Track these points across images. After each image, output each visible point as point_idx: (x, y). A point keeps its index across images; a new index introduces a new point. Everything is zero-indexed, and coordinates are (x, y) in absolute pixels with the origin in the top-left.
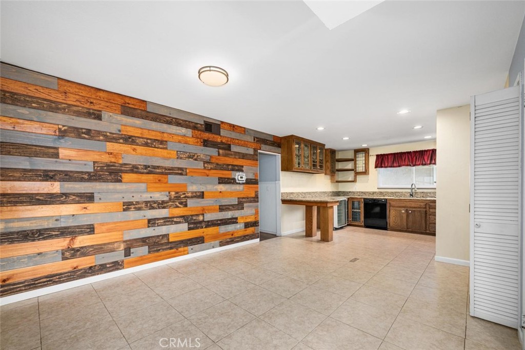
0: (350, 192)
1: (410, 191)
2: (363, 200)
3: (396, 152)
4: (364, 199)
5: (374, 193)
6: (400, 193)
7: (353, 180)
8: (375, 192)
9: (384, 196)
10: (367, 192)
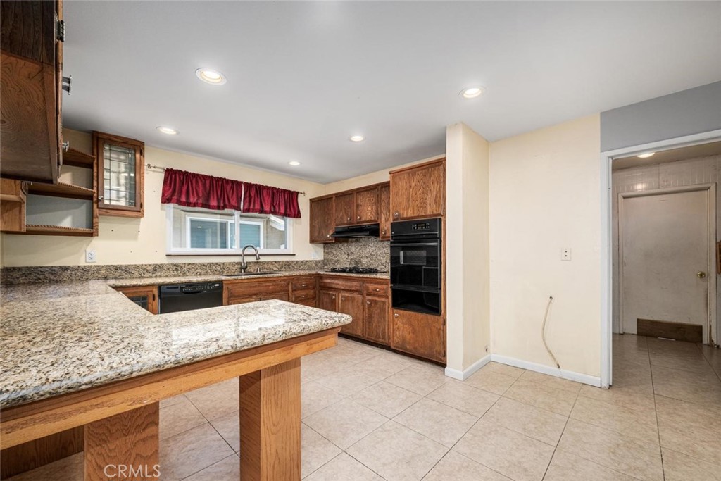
0: (65, 269)
1: (238, 259)
2: (156, 292)
3: (215, 175)
4: (160, 286)
5: (156, 268)
6: (219, 264)
7: (84, 228)
8: (161, 266)
9: (184, 275)
10: (137, 267)
